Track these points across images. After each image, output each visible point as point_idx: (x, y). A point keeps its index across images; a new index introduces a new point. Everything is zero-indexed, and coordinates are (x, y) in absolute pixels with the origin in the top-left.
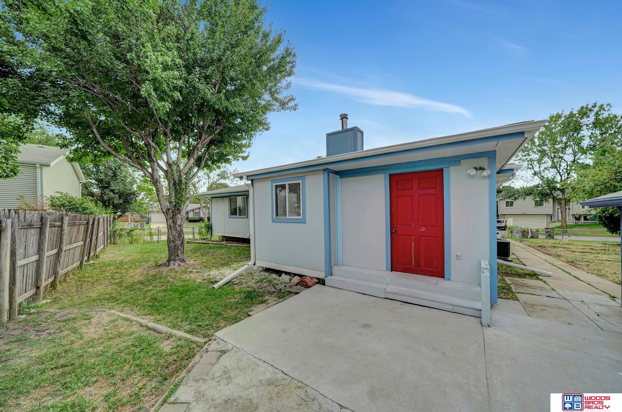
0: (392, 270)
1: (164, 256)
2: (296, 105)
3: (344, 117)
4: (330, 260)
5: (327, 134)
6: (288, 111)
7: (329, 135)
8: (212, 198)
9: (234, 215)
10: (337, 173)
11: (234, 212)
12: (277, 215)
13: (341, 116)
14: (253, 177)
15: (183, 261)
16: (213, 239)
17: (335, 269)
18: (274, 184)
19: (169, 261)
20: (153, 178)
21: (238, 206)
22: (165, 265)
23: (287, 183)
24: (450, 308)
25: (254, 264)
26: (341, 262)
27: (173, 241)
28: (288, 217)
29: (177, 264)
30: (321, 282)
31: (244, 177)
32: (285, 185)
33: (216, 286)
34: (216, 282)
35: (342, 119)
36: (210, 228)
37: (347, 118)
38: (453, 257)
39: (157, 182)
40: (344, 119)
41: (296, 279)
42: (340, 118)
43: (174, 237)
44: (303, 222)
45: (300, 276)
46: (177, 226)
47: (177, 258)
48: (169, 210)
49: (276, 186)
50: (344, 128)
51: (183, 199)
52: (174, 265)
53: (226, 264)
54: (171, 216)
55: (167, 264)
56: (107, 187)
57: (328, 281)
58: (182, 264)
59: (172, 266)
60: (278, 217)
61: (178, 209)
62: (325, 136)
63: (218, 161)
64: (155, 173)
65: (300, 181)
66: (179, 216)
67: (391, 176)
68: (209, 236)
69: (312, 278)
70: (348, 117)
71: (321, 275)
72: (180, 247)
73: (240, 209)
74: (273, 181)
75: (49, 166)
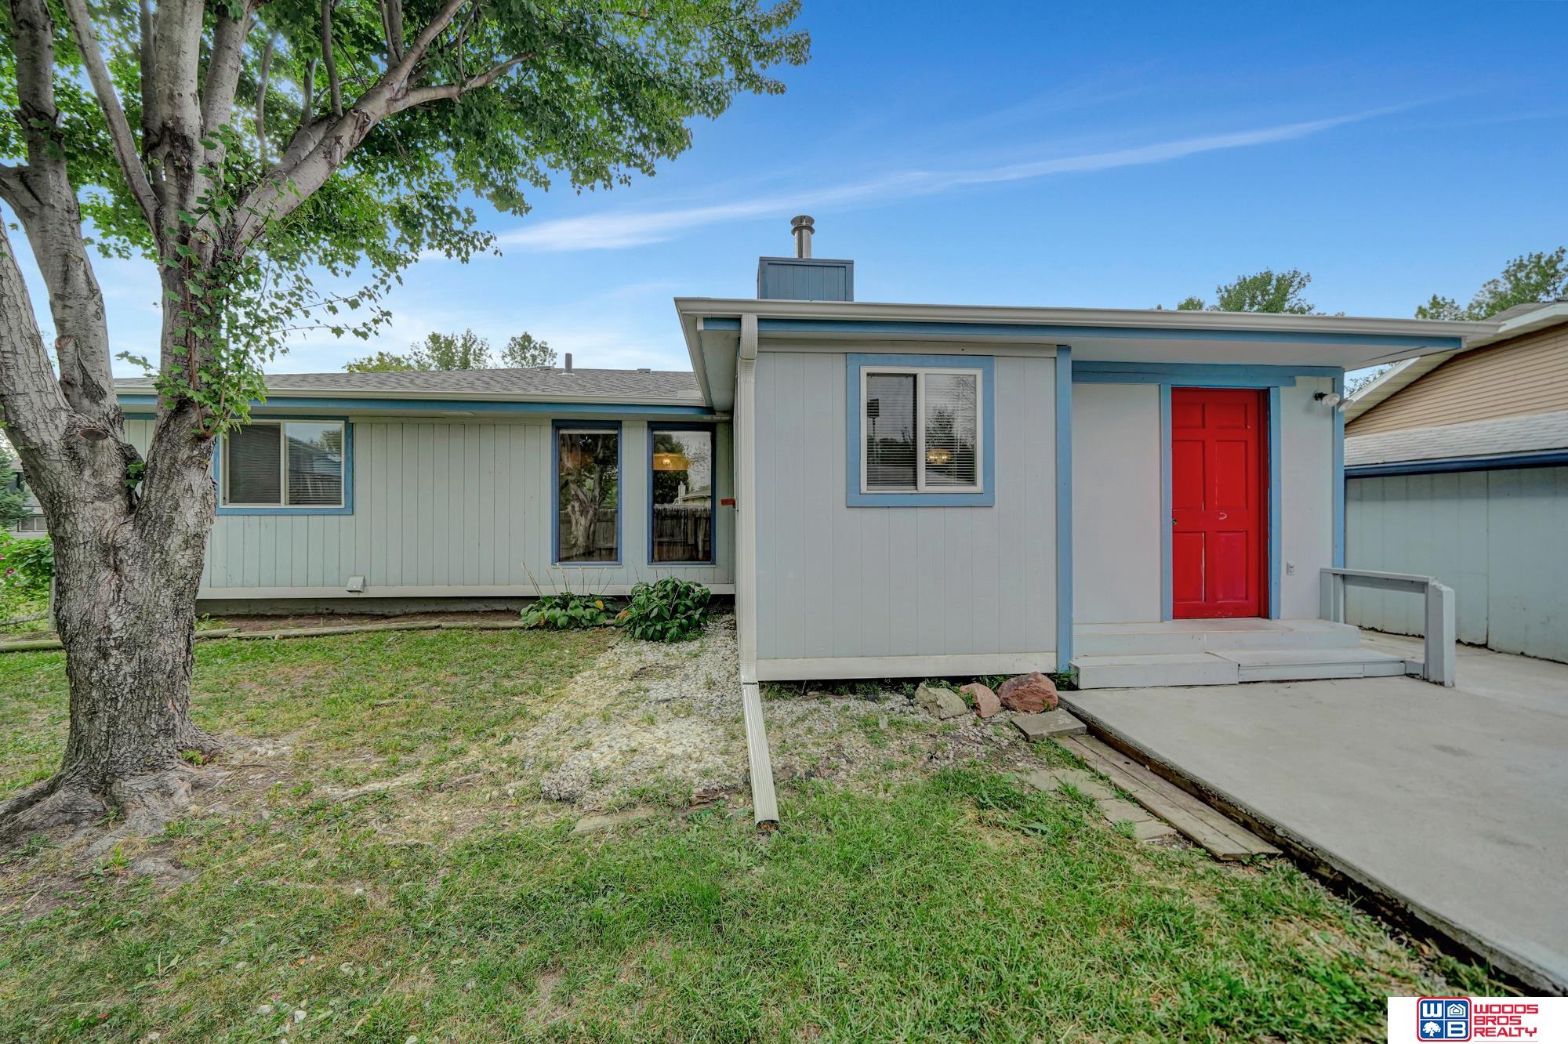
0: (1174, 618)
3: (802, 225)
5: (762, 260)
7: (765, 264)
12: (869, 481)
13: (793, 222)
15: (206, 754)
18: (865, 370)
23: (920, 372)
28: (922, 488)
30: (1061, 682)
35: (798, 229)
37: (812, 231)
38: (1283, 571)
40: (805, 232)
41: (989, 693)
42: (793, 225)
44: (985, 502)
49: (870, 376)
50: (804, 257)
60: (876, 489)
62: (757, 263)
65: (978, 372)
67: (1175, 391)
70: (813, 226)
71: (1044, 663)
74: (855, 358)
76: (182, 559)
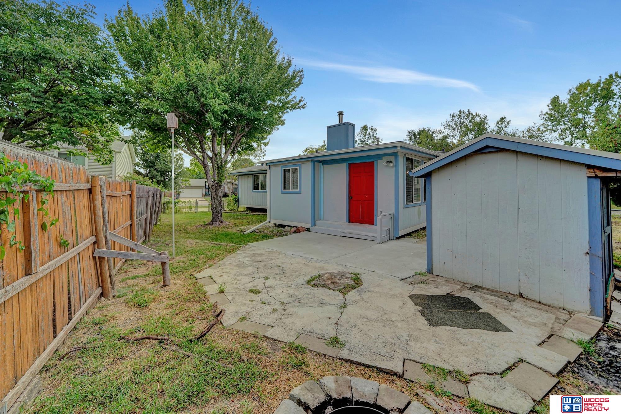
0: (349, 222)
1: (209, 218)
2: (305, 104)
3: (341, 114)
4: (314, 216)
6: (298, 110)
7: (329, 128)
8: (239, 175)
9: (257, 189)
10: (321, 162)
11: (256, 187)
12: (285, 188)
14: (270, 164)
15: (222, 222)
16: (239, 209)
17: (318, 222)
18: (283, 169)
19: (213, 221)
20: (204, 164)
21: (260, 181)
22: (210, 224)
23: (290, 168)
24: (368, 238)
25: (270, 222)
26: (322, 218)
27: (215, 208)
28: (291, 190)
29: (218, 224)
30: (308, 230)
31: (265, 164)
32: (289, 170)
33: (245, 233)
34: (245, 231)
35: (339, 115)
36: (237, 201)
37: (343, 115)
38: (379, 212)
39: (206, 166)
41: (294, 229)
42: (338, 114)
43: (216, 205)
44: (299, 192)
45: (296, 227)
46: (218, 197)
47: (218, 220)
48: (213, 186)
49: (284, 170)
50: (341, 123)
51: (223, 178)
52: (216, 224)
53: (250, 224)
54: (215, 190)
55: (212, 223)
56: (152, 167)
57: (313, 229)
58: (221, 224)
59: (214, 225)
60: (285, 190)
61: (220, 185)
63: (246, 149)
64: (205, 160)
65: (298, 167)
66: (220, 190)
67: (350, 165)
68: (236, 208)
69: (303, 227)
71: (308, 226)
72: (220, 212)
73: (262, 184)
74: (282, 167)
75: (120, 152)
76: (219, 199)
